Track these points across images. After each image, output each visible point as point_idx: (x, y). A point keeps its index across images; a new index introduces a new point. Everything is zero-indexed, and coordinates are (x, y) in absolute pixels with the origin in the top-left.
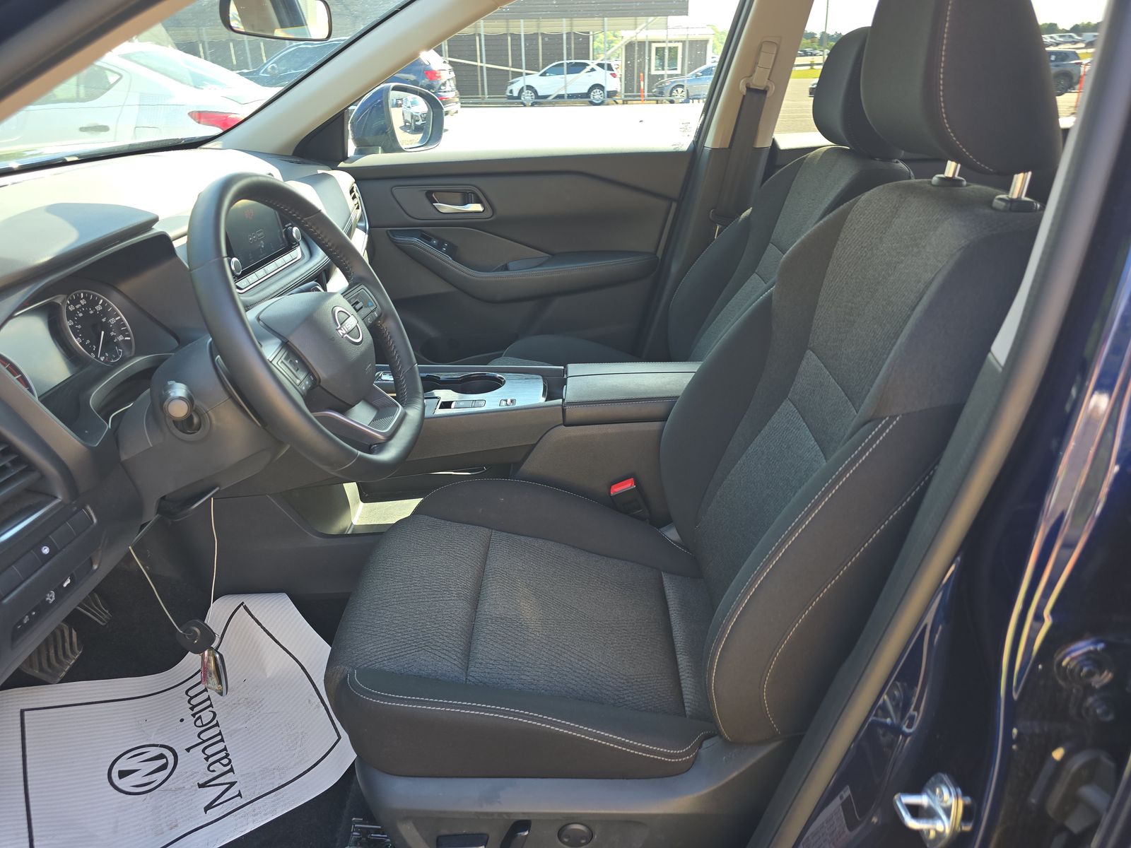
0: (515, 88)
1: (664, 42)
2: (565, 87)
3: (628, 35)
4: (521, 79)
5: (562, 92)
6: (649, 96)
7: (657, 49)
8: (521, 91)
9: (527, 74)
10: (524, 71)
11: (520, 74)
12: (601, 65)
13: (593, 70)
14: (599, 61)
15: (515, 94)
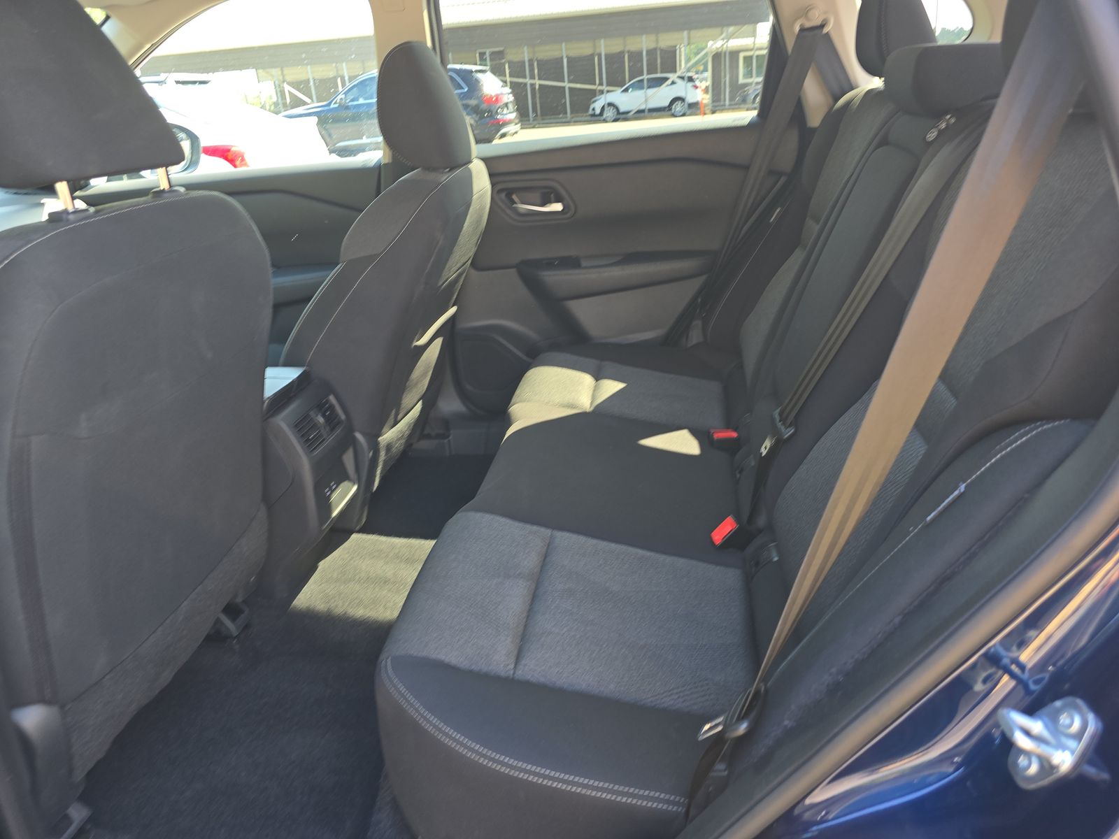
0: (597, 106)
1: (751, 50)
2: (646, 101)
3: (715, 45)
4: (603, 96)
5: (643, 107)
6: (730, 105)
7: (745, 58)
8: (603, 108)
9: (608, 91)
10: (605, 88)
11: (602, 92)
12: (682, 78)
13: (673, 83)
14: (679, 73)
15: (598, 111)
